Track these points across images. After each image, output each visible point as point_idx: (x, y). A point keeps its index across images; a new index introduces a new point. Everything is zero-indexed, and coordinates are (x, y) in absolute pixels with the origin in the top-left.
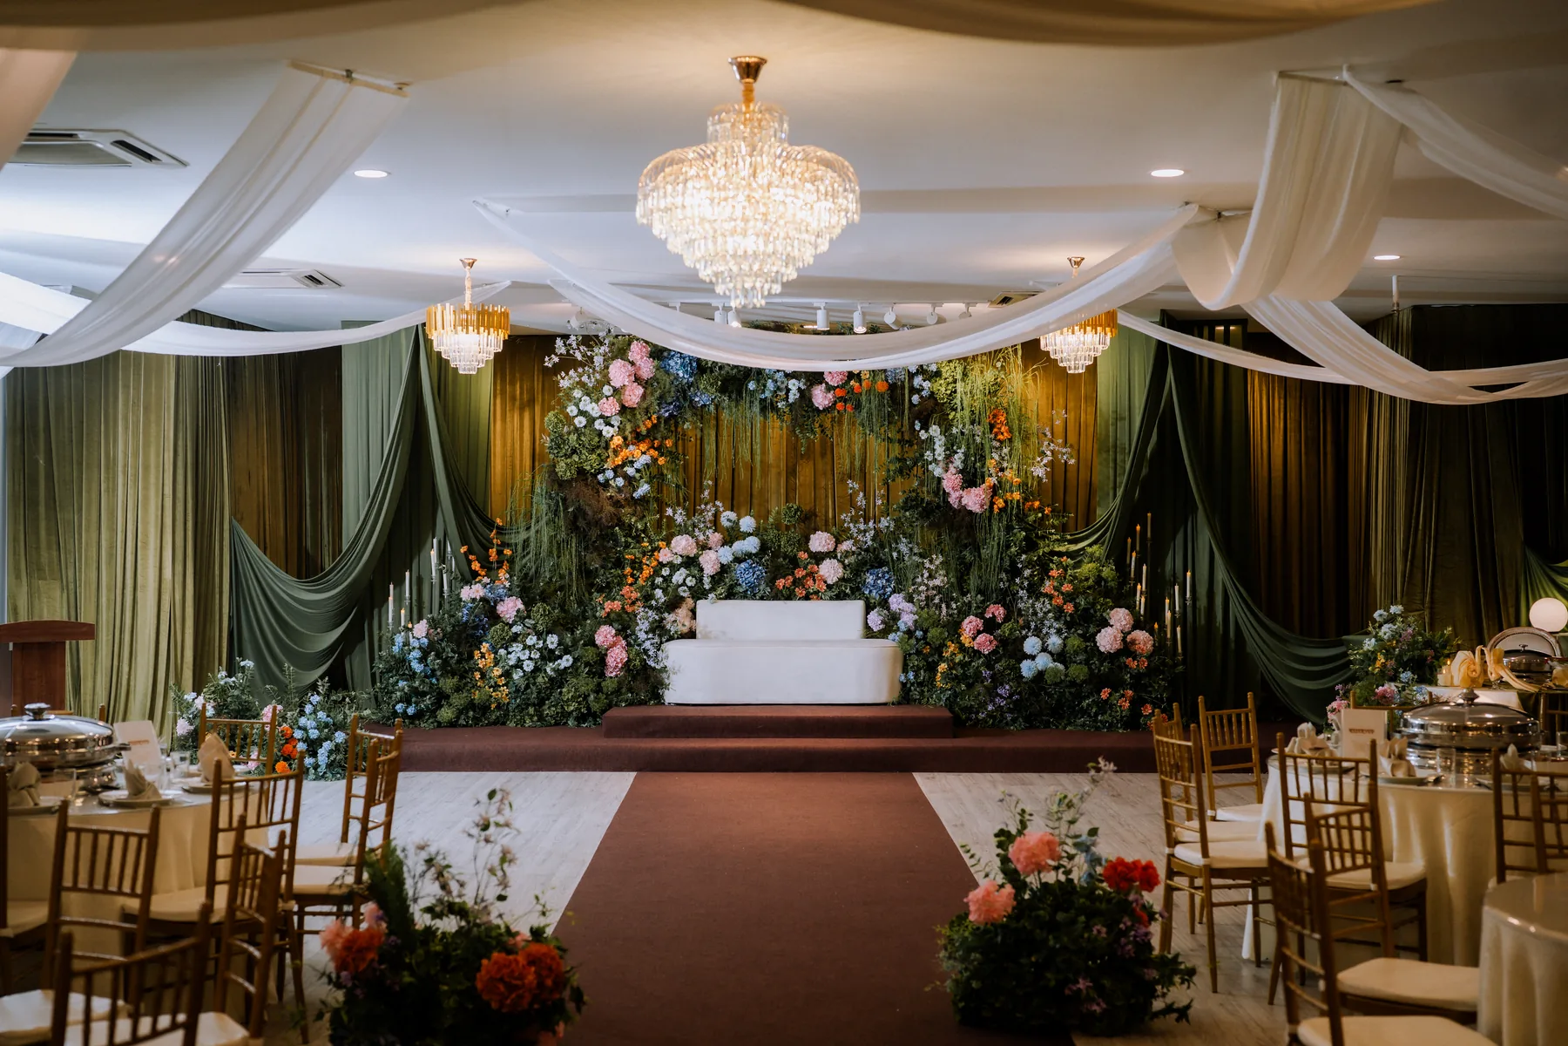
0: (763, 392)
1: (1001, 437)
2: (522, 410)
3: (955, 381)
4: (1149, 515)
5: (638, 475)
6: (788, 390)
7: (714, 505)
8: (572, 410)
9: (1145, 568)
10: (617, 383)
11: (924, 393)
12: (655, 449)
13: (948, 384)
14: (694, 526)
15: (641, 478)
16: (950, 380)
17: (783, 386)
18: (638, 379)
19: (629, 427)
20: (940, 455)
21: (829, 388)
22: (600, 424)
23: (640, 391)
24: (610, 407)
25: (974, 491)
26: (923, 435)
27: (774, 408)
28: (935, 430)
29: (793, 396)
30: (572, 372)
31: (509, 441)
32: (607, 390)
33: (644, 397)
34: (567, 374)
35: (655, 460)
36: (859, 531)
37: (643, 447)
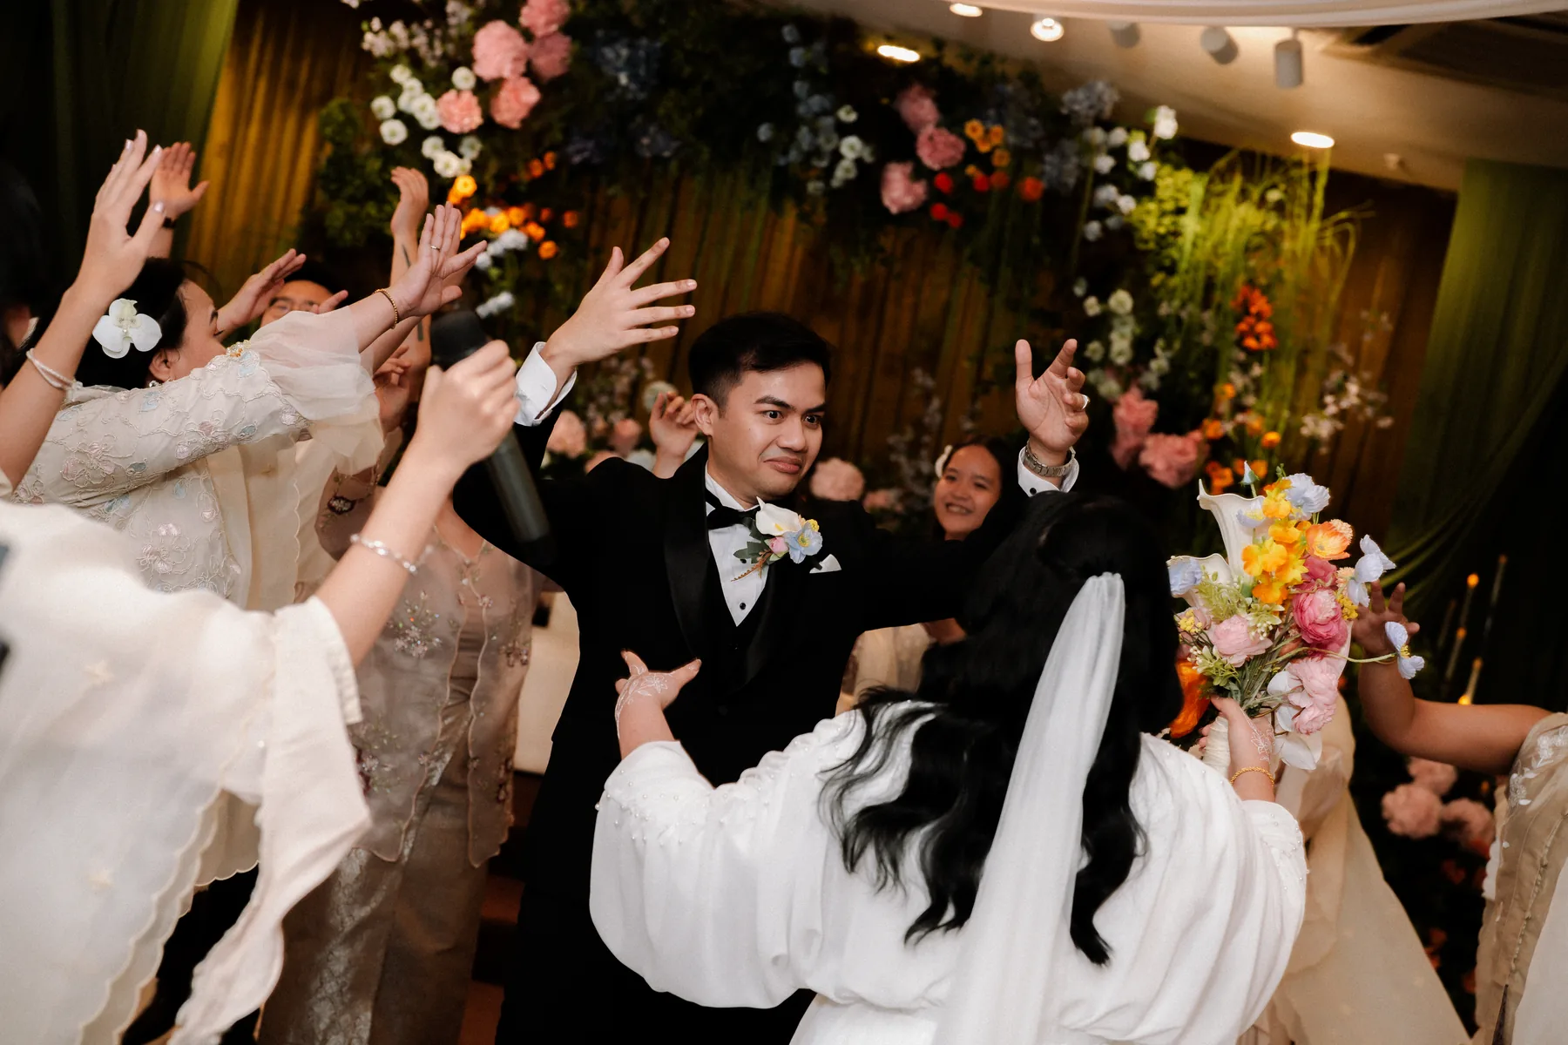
0: (785, 153)
1: (1251, 343)
2: (305, 111)
3: (1180, 211)
4: (1503, 560)
5: (494, 272)
6: (837, 156)
7: (638, 366)
8: (383, 104)
9: (1477, 664)
10: (486, 69)
11: (1112, 222)
12: (540, 224)
13: (1163, 214)
14: (591, 398)
15: (501, 277)
16: (1169, 206)
17: (828, 148)
18: (531, 74)
19: (493, 166)
20: (1120, 354)
21: (920, 172)
22: (435, 147)
23: (531, 96)
24: (461, 112)
25: (1175, 442)
26: (1092, 306)
27: (800, 195)
28: (1122, 300)
29: (844, 172)
30: (397, 28)
31: (268, 164)
32: (462, 77)
33: (536, 111)
34: (386, 26)
35: (533, 245)
36: (919, 475)
37: (516, 214)
